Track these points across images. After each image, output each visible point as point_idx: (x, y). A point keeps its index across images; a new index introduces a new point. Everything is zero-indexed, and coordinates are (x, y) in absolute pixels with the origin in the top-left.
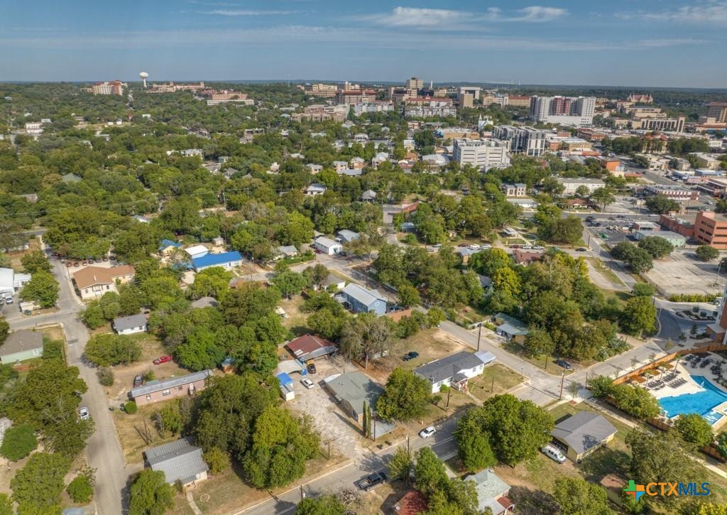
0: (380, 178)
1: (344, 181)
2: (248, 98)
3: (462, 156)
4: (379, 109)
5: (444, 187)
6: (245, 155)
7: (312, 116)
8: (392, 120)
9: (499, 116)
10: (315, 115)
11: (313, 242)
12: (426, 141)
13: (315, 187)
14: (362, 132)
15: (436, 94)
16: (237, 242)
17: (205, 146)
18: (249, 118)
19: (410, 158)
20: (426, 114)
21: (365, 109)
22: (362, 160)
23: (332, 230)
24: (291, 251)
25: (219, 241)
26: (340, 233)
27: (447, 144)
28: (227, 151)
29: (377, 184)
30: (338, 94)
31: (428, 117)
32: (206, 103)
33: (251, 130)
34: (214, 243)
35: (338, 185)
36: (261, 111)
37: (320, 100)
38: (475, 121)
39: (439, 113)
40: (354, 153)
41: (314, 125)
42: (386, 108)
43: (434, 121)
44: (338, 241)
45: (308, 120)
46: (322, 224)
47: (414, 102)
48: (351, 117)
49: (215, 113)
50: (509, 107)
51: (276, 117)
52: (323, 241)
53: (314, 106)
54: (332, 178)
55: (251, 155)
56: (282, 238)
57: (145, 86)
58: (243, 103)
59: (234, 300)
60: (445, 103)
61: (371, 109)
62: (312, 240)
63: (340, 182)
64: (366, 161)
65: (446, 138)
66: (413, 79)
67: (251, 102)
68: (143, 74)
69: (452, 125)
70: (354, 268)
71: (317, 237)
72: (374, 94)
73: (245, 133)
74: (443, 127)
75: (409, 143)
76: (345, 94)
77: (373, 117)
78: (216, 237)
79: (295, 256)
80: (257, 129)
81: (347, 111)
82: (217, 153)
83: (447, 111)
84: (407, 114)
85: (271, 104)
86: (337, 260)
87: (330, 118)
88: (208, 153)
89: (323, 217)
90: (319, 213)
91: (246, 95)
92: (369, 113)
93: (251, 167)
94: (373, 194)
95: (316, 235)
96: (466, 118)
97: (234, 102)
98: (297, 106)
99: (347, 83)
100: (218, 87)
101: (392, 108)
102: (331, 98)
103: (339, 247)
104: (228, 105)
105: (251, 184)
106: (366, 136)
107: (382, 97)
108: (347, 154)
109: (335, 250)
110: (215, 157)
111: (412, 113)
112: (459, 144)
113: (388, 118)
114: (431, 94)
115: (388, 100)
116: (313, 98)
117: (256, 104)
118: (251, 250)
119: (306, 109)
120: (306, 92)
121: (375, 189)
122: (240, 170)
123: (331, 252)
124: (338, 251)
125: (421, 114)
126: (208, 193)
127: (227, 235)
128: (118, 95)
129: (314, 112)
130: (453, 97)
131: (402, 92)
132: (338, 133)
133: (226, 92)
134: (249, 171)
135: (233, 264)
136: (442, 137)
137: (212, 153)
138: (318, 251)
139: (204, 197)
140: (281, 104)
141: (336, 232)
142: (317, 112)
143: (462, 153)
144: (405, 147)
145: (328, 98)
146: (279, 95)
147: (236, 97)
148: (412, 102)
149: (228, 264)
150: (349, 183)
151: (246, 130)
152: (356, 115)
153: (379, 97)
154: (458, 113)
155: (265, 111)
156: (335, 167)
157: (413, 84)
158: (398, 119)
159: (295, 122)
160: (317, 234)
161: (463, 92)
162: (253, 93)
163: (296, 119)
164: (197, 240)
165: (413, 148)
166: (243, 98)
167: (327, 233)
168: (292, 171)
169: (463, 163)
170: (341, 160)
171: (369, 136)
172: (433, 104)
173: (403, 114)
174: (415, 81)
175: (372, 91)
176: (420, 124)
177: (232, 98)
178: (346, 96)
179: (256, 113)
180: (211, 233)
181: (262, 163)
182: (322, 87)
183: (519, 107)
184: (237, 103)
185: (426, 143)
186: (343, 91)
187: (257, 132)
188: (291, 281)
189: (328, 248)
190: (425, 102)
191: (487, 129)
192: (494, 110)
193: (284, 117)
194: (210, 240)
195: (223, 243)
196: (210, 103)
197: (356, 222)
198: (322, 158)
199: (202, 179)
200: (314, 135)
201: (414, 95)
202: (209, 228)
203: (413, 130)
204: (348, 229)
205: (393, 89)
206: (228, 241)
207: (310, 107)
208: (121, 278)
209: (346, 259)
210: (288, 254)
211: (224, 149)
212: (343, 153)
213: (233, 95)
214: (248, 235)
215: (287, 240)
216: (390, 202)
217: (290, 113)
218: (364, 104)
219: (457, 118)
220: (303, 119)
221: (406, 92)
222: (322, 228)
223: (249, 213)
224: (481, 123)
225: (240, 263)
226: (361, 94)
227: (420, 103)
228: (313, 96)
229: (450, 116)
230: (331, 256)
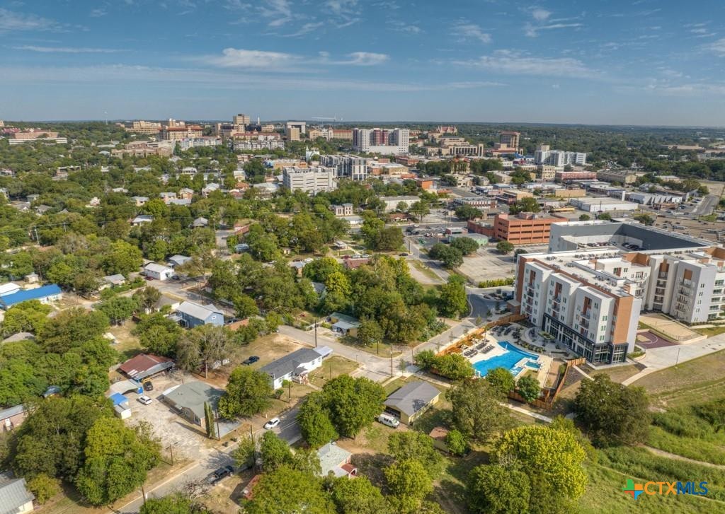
0: (211, 205)
1: (173, 209)
2: (60, 136)
3: (292, 182)
4: (207, 143)
5: (276, 211)
6: (59, 191)
7: (134, 152)
8: (220, 153)
9: (325, 148)
10: (138, 151)
11: (142, 270)
12: (256, 171)
13: (142, 218)
14: (190, 165)
15: (264, 129)
16: (55, 276)
17: (9, 185)
18: (62, 156)
19: (242, 188)
20: (254, 147)
21: (191, 144)
22: (191, 191)
23: (163, 256)
24: (118, 279)
25: (33, 278)
26: (171, 258)
27: (276, 174)
28: (38, 189)
29: (209, 211)
30: (161, 131)
31: (258, 150)
32: (8, 142)
33: (65, 168)
34: (27, 281)
35: (166, 214)
36: (76, 149)
37: (142, 136)
38: (303, 153)
39: (268, 146)
40: (182, 184)
41: (137, 160)
42: (214, 143)
43: (263, 154)
44: (170, 267)
45: (130, 155)
46: (152, 251)
47: (242, 137)
48: (177, 151)
49: (20, 153)
50: (334, 140)
51: (94, 155)
52: (152, 267)
53: (136, 143)
54: (160, 208)
55: (66, 190)
56: (108, 267)
58: (54, 141)
59: (54, 329)
60: (273, 137)
61: (198, 144)
62: (141, 268)
63: (168, 211)
64: (196, 191)
65: (275, 168)
66: (240, 115)
67: (64, 140)
69: (281, 157)
70: (189, 290)
71: (146, 265)
72: (200, 130)
73: (58, 172)
74: (272, 159)
75: (239, 174)
76: (169, 131)
77: (201, 151)
78: (29, 274)
79: (123, 285)
80: (72, 167)
81: (173, 146)
82: (24, 191)
83: (275, 144)
84: (236, 147)
85: (87, 142)
86: (170, 284)
87: (155, 153)
88: (14, 191)
89: (152, 244)
90: (147, 240)
91: (57, 133)
92: (196, 147)
93: (67, 202)
94: (205, 221)
95: (146, 263)
96: (294, 150)
97: (43, 141)
98: (117, 143)
99: (170, 120)
100: (23, 126)
101: (220, 143)
102: (155, 134)
103: (171, 272)
104: (36, 144)
105: (68, 219)
106: (195, 169)
107: (209, 133)
108: (175, 186)
109: (167, 275)
110: (23, 196)
111: (241, 147)
112: (288, 172)
113: (217, 152)
114: (259, 129)
115: (215, 135)
116: (135, 135)
117: (70, 142)
118: (71, 282)
119: (127, 145)
120: (127, 129)
121: (206, 217)
122: (53, 206)
123: (163, 277)
124: (171, 275)
125: (249, 147)
126: (17, 230)
127: (42, 270)
129: (135, 148)
130: (280, 132)
131: (229, 128)
132: (164, 167)
133: (32, 130)
134: (65, 207)
135: (52, 297)
136: (272, 167)
137: (19, 191)
138: (149, 278)
139: (11, 235)
140: (99, 142)
141: (167, 258)
142: (139, 148)
143: (292, 179)
144: (236, 177)
145: (151, 135)
146: (95, 133)
147: (45, 136)
148: (240, 137)
149: (45, 299)
150: (178, 211)
151: (60, 168)
152: (183, 150)
153: (206, 133)
154: (286, 146)
155: (80, 149)
156: (163, 198)
157: (239, 120)
158: (227, 153)
159: (115, 158)
160: (146, 261)
161: (289, 127)
162: (65, 131)
163: (116, 156)
164: (6, 278)
165: (243, 178)
166: (53, 136)
167: (157, 260)
168: (114, 204)
169: (293, 188)
170: (168, 191)
171: (197, 169)
172: (261, 138)
173: (232, 148)
174: (241, 118)
175: (198, 127)
176: (249, 156)
177: (40, 137)
178: (171, 133)
179: (70, 151)
180: (22, 270)
181: (80, 198)
182: (144, 124)
183: (344, 139)
184: (47, 142)
185: (257, 173)
186: (167, 127)
187: (72, 169)
188: (119, 305)
189: (159, 273)
190: (253, 137)
191: (314, 158)
192: (319, 142)
193: (103, 154)
194: (22, 278)
195: (38, 280)
196: (12, 142)
197: (187, 247)
198: (148, 190)
199: (7, 217)
200: (137, 170)
201: (242, 130)
202: (20, 265)
203: (243, 163)
204: (181, 254)
205: (220, 125)
206: (42, 276)
207: (131, 144)
209: (180, 283)
210: (115, 283)
211: (33, 186)
212: (170, 185)
213: (42, 133)
214: (67, 268)
215: (113, 270)
216: (223, 228)
217: (109, 150)
218: (190, 140)
219: (286, 151)
220: (125, 156)
221: (233, 128)
222: (152, 256)
223: (68, 247)
224: (309, 154)
225: (60, 296)
226: (187, 130)
227: (248, 137)
228: (135, 133)
229: (278, 149)
230: (163, 281)
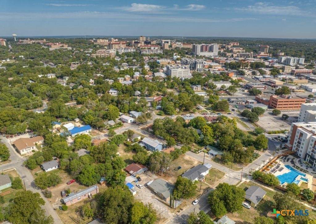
0: (141, 85)
1: (126, 88)
2: (68, 46)
3: (172, 73)
4: (129, 51)
5: (167, 87)
6: (77, 76)
7: (101, 55)
8: (136, 56)
9: (180, 53)
10: (102, 55)
11: (120, 117)
12: (154, 67)
13: (113, 90)
14: (124, 62)
15: (152, 43)
16: (87, 121)
17: (56, 72)
18: (71, 56)
19: (149, 74)
20: (150, 53)
21: (123, 51)
22: (129, 76)
23: (127, 111)
24: (112, 123)
25: (77, 120)
26: (131, 112)
27: (162, 67)
28: (67, 74)
29: (141, 88)
30: (109, 44)
31: (151, 54)
32: (49, 49)
33: (74, 62)
34: (75, 121)
35: (124, 89)
36: (76, 53)
37: (102, 47)
38: (172, 55)
39: (156, 52)
40: (125, 73)
41: (103, 59)
42: (132, 50)
43: (154, 56)
44: (130, 116)
45: (99, 57)
46: (123, 109)
47: (144, 47)
48: (117, 54)
49: (54, 54)
50: (183, 49)
51: (84, 56)
52: (125, 117)
53: (100, 50)
54: (120, 86)
55: (80, 76)
56: (106, 117)
57: (15, 40)
58: (66, 49)
59: (98, 151)
60: (157, 48)
61: (126, 51)
62: (119, 116)
64: (131, 76)
65: (161, 64)
66: (141, 36)
67: (70, 48)
68: (14, 35)
69: (162, 58)
70: (142, 129)
71: (121, 115)
72: (125, 44)
73: (72, 64)
74: (159, 59)
75: (147, 67)
76: (113, 44)
77: (128, 55)
78: (76, 118)
79: (114, 125)
80: (77, 62)
81: (115, 52)
82: (62, 75)
83: (159, 51)
84: (142, 53)
85: (80, 49)
86: (133, 126)
87: (109, 56)
88: (58, 75)
89: (122, 106)
90: (120, 104)
91: (67, 45)
92: (125, 53)
93: (81, 82)
94: (139, 93)
95: (121, 114)
96: (167, 54)
97: (62, 49)
98: (92, 50)
99: (112, 39)
100: (54, 40)
101: (135, 50)
102: (106, 45)
103: (132, 119)
104: (60, 50)
105: (84, 91)
106: (127, 64)
107: (129, 45)
108: (122, 74)
109: (131, 121)
110: (61, 77)
111: (144, 52)
112: (170, 68)
113: (135, 55)
114: (150, 43)
115: (132, 46)
116: (98, 46)
117: (73, 49)
118: (95, 124)
119: (97, 52)
120: (95, 43)
121: (139, 90)
122: (76, 84)
123: (129, 122)
124: (132, 121)
125: (148, 53)
126: (66, 96)
127: (82, 117)
128: (4, 46)
129: (101, 53)
130: (159, 44)
131: (137, 43)
132: (115, 63)
133: (58, 44)
134: (81, 84)
135: (88, 131)
136: (160, 63)
137: (60, 75)
138: (124, 122)
139: (64, 98)
140: (85, 50)
141: (129, 112)
142: (102, 53)
144: (146, 69)
145: (105, 46)
146: (82, 45)
147: (63, 46)
148: (143, 47)
149: (85, 131)
150: (128, 88)
151: (72, 63)
152: (120, 54)
153: (127, 45)
154: (163, 52)
155: (78, 53)
156: (119, 80)
157: (141, 39)
158: (138, 55)
159: (93, 58)
160: (121, 113)
161: (163, 42)
162: (70, 44)
163: (93, 57)
164: (66, 120)
165: (149, 69)
166: (66, 46)
167: (125, 113)
168: (100, 84)
169: (172, 76)
170: (121, 77)
171: (128, 64)
172: (152, 48)
173: (140, 52)
174: (142, 38)
175: (125, 42)
176: (148, 57)
177: (61, 47)
178: (113, 45)
179: (74, 54)
180: (73, 117)
181: (86, 80)
182: (101, 40)
183: (187, 48)
184: (64, 49)
186: (112, 43)
187: (77, 63)
188: (119, 139)
189: (128, 120)
190: (148, 47)
191: (178, 59)
192: (178, 50)
193: (87, 56)
194: (73, 120)
195: (79, 121)
196: (51, 49)
197: (137, 108)
198: (112, 76)
199: (60, 89)
200: (104, 64)
201: (143, 44)
202: (73, 115)
203: (146, 60)
204: (134, 110)
205: (133, 41)
206: (81, 120)
207: (99, 51)
208: (37, 142)
209: (137, 125)
210: (111, 124)
211: (65, 73)
212: (120, 74)
213: (61, 45)
214: (92, 117)
215: (110, 118)
216: (147, 96)
217: (90, 54)
218: (123, 49)
219: (163, 54)
220: (97, 57)
221: (139, 43)
222: (123, 111)
223: (89, 106)
224: (175, 57)
225: (91, 130)
226: (120, 44)
227: (146, 48)
228: (98, 45)
229: (160, 54)
230: (129, 124)
